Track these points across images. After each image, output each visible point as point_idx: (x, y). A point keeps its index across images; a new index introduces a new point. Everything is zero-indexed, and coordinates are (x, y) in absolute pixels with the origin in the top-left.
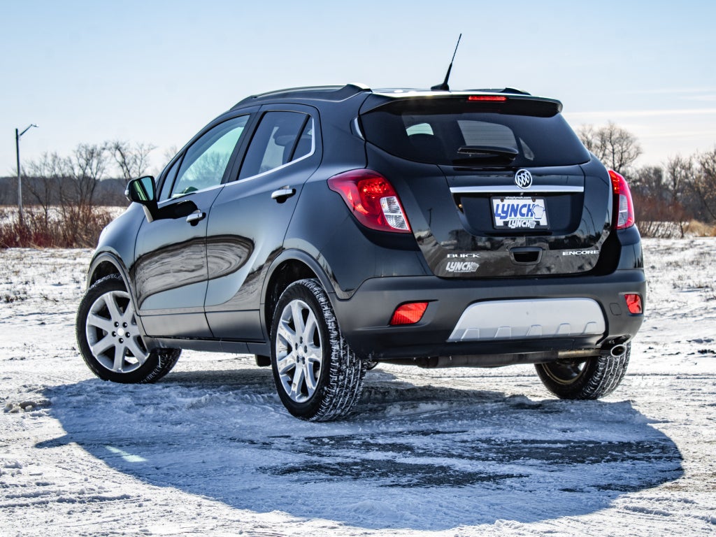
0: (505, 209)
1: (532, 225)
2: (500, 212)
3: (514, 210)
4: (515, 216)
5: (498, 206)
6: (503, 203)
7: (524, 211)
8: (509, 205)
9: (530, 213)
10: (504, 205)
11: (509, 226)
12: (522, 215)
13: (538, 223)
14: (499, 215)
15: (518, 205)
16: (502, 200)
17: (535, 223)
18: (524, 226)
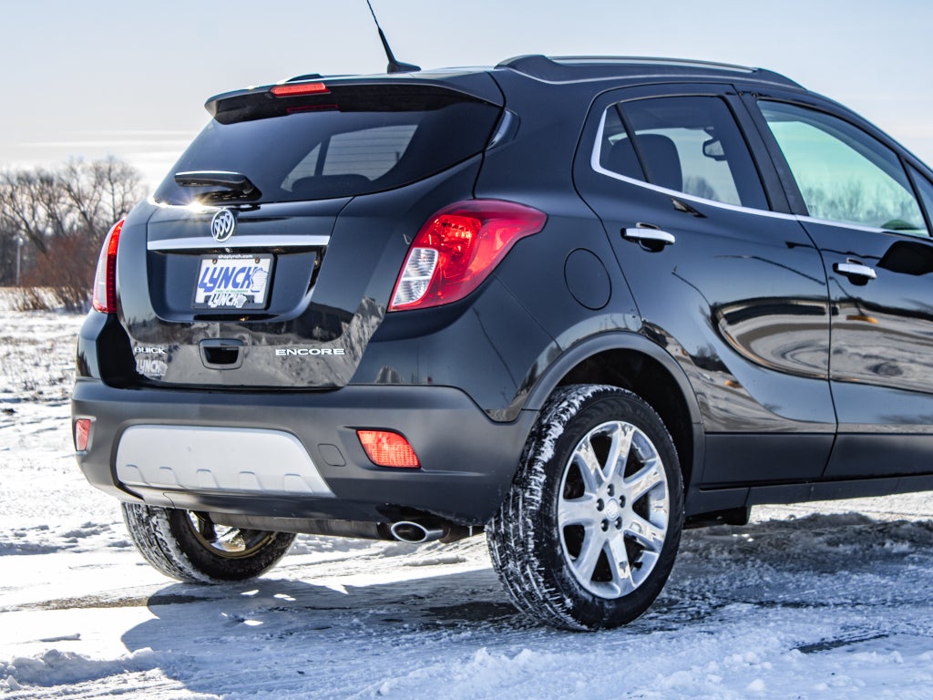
0: (215, 276)
1: (239, 302)
2: (206, 280)
3: (227, 277)
4: (226, 287)
5: (208, 269)
6: (215, 266)
7: (240, 278)
8: (222, 269)
9: (247, 282)
10: (215, 269)
11: (210, 303)
12: (235, 285)
13: (250, 299)
14: (204, 285)
15: (234, 269)
16: (215, 260)
17: (245, 299)
18: (228, 304)
